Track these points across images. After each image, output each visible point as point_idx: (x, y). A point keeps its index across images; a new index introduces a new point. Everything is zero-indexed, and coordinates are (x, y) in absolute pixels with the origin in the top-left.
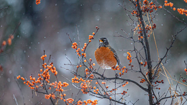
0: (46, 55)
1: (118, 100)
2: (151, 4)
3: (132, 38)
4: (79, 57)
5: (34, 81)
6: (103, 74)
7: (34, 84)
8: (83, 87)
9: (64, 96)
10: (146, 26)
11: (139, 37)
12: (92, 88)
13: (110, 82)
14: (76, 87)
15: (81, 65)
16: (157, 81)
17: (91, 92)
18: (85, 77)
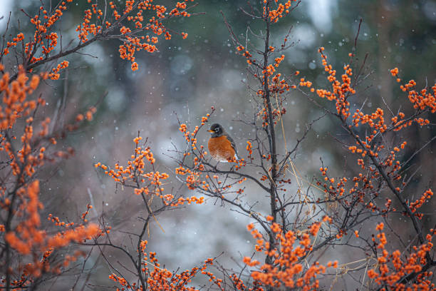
0: (141, 137)
1: (231, 200)
2: (282, 83)
3: (254, 124)
4: (187, 143)
5: (121, 171)
6: (216, 166)
7: (120, 174)
8: (190, 180)
9: (161, 191)
10: (274, 110)
11: (264, 123)
12: (201, 183)
14: (180, 180)
15: (189, 153)
16: (282, 180)
17: (199, 188)
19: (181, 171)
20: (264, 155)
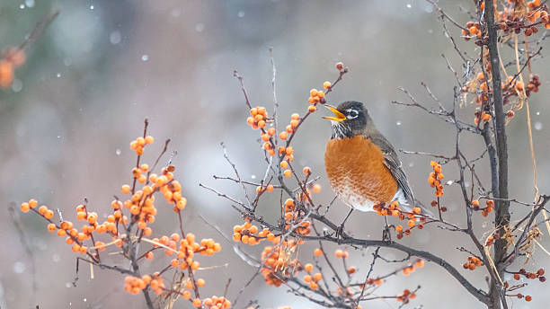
0: (149, 138)
2: (533, 7)
3: (452, 115)
4: (267, 159)
5: (93, 225)
6: (343, 225)
7: (89, 234)
8: (271, 260)
9: (196, 288)
10: (507, 79)
11: (478, 115)
12: (300, 269)
13: (363, 255)
14: (244, 258)
15: (271, 186)
16: (522, 272)
17: (295, 280)
18: (282, 227)
19: (247, 233)
20: (476, 202)
